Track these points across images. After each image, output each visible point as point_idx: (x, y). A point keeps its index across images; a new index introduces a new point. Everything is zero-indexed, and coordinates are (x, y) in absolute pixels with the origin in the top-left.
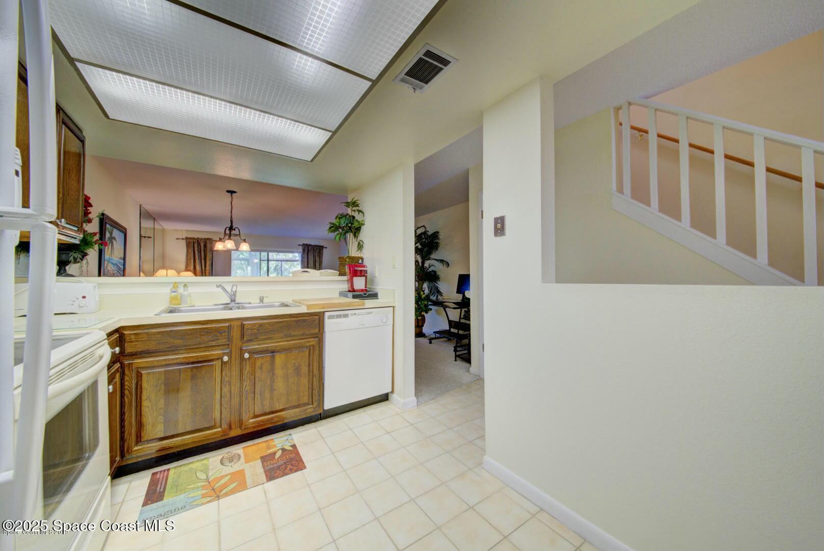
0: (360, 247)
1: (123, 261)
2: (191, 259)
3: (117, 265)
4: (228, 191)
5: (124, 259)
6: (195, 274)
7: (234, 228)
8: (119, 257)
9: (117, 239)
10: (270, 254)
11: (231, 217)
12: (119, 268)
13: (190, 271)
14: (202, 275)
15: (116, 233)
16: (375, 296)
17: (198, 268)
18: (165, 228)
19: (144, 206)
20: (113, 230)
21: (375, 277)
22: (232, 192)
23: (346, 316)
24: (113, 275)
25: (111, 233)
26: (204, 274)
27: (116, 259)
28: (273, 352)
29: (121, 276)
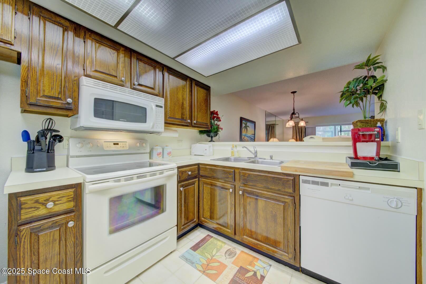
0: (383, 107)
1: (254, 136)
2: (295, 133)
3: (250, 137)
4: (292, 93)
5: (254, 134)
6: (297, 141)
7: (295, 113)
8: (252, 133)
9: (250, 127)
10: (342, 126)
11: (294, 107)
12: (252, 139)
13: (294, 139)
14: (300, 141)
15: (249, 124)
16: (394, 167)
17: (298, 137)
18: (284, 119)
19: (267, 111)
20: (247, 123)
21: (397, 142)
22: (294, 92)
23: (326, 184)
24: (248, 141)
25: (246, 124)
26: (301, 140)
27: (249, 135)
28: (257, 196)
29: (253, 141)
